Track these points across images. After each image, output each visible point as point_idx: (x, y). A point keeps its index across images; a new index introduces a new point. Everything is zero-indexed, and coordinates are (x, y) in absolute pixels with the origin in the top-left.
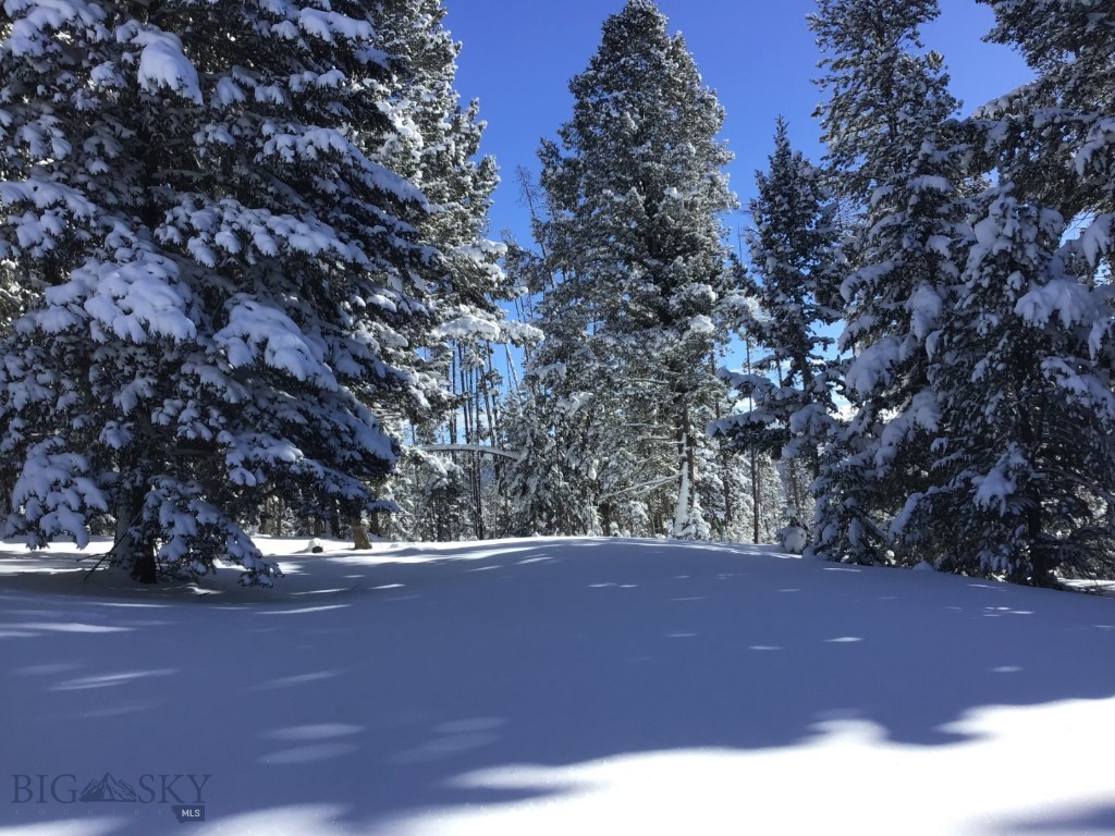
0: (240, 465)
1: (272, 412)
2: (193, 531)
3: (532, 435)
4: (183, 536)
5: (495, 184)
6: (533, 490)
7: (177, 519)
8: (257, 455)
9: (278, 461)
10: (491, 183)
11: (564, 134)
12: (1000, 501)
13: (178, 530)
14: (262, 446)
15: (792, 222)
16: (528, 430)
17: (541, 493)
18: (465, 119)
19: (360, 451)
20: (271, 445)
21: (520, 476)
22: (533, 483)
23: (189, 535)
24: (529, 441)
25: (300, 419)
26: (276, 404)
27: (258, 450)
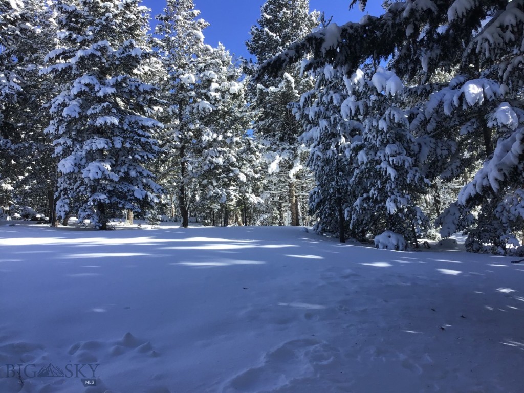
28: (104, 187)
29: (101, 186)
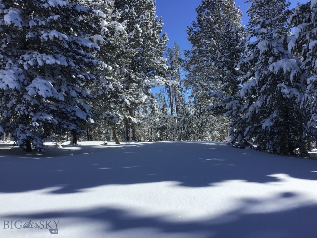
0: (35, 121)
1: (48, 107)
2: (26, 138)
3: (186, 112)
4: (23, 139)
5: (167, 41)
6: (186, 128)
7: (21, 135)
8: (41, 118)
9: (46, 120)
10: (165, 41)
11: (194, 24)
12: (269, 128)
13: (22, 138)
14: (43, 116)
15: (230, 46)
16: (185, 111)
17: (188, 129)
18: (158, 23)
19: (76, 117)
20: (45, 115)
21: (182, 124)
22: (186, 126)
23: (24, 139)
24: (185, 114)
25: (55, 109)
26: (49, 105)
27: (41, 117)
28: (46, 106)
29: (43, 105)
